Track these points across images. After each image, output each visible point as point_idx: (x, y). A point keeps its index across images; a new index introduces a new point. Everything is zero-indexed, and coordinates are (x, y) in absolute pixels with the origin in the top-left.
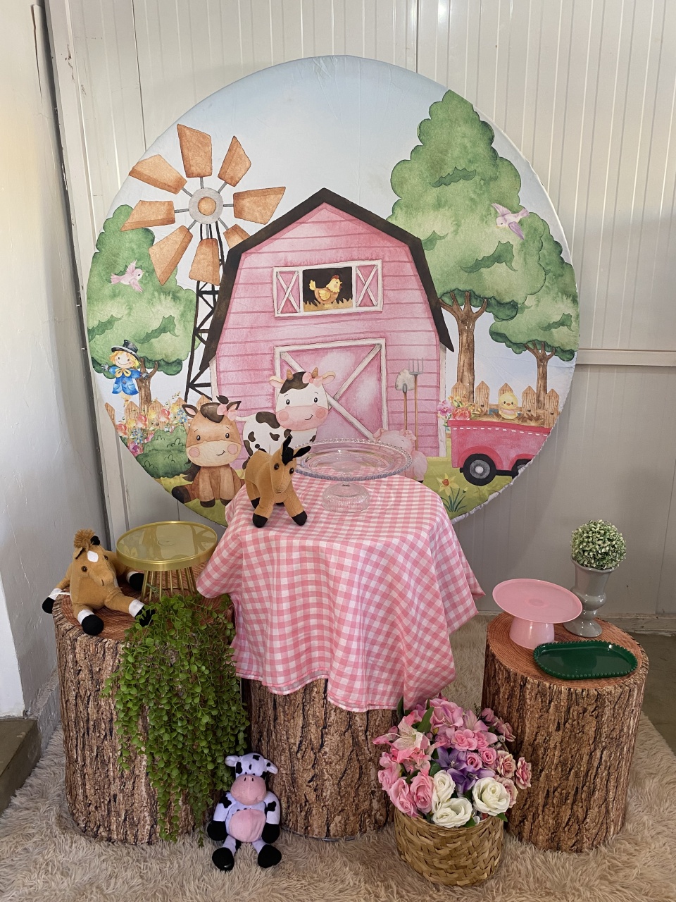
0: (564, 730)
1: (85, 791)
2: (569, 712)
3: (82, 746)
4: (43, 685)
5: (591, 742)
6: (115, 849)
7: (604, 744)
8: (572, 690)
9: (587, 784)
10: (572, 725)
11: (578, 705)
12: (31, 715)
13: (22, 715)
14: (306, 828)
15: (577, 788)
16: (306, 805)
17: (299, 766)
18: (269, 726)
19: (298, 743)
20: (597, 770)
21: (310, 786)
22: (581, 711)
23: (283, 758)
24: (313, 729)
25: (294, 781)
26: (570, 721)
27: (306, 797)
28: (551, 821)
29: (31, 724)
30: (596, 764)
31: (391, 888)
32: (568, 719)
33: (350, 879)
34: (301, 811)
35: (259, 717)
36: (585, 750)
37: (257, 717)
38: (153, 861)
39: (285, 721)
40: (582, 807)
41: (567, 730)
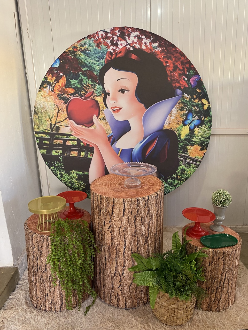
0: (212, 266)
1: (36, 293)
2: (213, 259)
3: (35, 275)
4: (20, 255)
5: (222, 270)
6: (47, 314)
7: (226, 270)
8: (214, 250)
9: (221, 286)
10: (215, 264)
11: (216, 256)
12: (15, 266)
13: (12, 266)
14: (118, 305)
15: (217, 287)
16: (117, 296)
17: (114, 281)
18: (103, 267)
19: (114, 273)
20: (224, 280)
21: (119, 289)
22: (218, 258)
23: (109, 279)
24: (120, 267)
25: (113, 287)
26: (214, 262)
27: (117, 293)
28: (208, 300)
29: (16, 269)
30: (224, 278)
31: (150, 326)
32: (213, 261)
33: (135, 323)
34: (116, 298)
35: (100, 264)
36: (220, 273)
37: (99, 264)
38: (62, 318)
39: (109, 265)
40: (219, 294)
41: (213, 266)
